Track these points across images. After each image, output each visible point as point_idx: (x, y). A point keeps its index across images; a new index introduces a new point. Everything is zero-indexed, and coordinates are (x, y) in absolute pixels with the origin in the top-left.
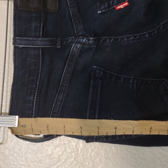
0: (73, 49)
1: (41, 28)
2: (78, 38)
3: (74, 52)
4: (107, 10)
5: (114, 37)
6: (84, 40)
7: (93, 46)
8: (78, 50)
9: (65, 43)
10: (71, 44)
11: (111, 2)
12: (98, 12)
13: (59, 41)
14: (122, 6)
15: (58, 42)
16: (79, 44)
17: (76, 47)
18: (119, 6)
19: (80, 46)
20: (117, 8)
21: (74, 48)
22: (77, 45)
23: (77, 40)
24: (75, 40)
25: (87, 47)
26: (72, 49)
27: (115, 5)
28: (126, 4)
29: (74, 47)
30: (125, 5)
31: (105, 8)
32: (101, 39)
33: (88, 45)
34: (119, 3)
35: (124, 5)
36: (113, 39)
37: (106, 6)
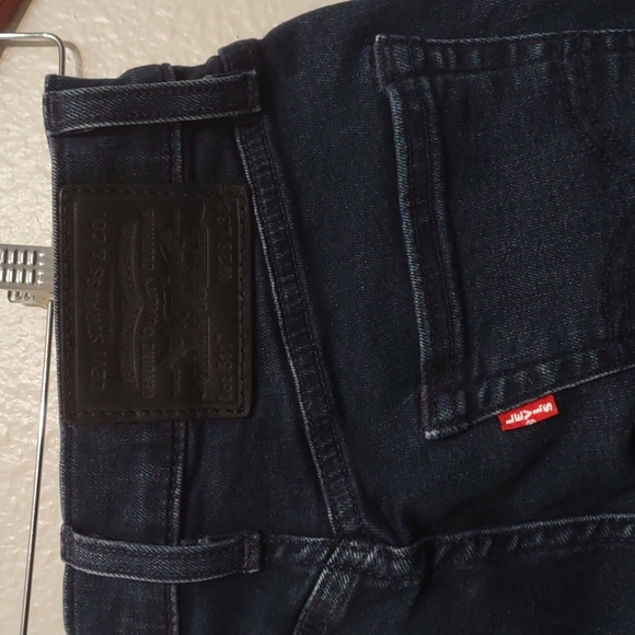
0: (320, 592)
1: (177, 492)
2: (344, 548)
3: (325, 603)
4: (465, 425)
5: (494, 531)
6: (370, 558)
7: (406, 584)
8: (344, 597)
9: (279, 553)
10: (312, 572)
11: (481, 394)
12: (427, 434)
13: (250, 548)
14: (529, 414)
15: (247, 552)
16: (346, 572)
17: (335, 588)
18: (517, 411)
19: (350, 584)
20: (508, 422)
21: (327, 591)
22: (338, 578)
23: (340, 555)
24: (329, 556)
25: (382, 585)
26: (314, 594)
27: (499, 407)
28: (548, 407)
29: (323, 584)
30: (543, 413)
31: (456, 419)
32: (441, 544)
33: (384, 578)
34: (516, 400)
35: (536, 412)
36: (489, 543)
37: (461, 407)
